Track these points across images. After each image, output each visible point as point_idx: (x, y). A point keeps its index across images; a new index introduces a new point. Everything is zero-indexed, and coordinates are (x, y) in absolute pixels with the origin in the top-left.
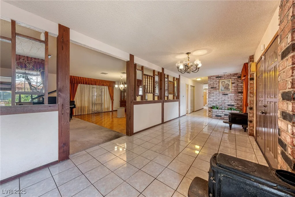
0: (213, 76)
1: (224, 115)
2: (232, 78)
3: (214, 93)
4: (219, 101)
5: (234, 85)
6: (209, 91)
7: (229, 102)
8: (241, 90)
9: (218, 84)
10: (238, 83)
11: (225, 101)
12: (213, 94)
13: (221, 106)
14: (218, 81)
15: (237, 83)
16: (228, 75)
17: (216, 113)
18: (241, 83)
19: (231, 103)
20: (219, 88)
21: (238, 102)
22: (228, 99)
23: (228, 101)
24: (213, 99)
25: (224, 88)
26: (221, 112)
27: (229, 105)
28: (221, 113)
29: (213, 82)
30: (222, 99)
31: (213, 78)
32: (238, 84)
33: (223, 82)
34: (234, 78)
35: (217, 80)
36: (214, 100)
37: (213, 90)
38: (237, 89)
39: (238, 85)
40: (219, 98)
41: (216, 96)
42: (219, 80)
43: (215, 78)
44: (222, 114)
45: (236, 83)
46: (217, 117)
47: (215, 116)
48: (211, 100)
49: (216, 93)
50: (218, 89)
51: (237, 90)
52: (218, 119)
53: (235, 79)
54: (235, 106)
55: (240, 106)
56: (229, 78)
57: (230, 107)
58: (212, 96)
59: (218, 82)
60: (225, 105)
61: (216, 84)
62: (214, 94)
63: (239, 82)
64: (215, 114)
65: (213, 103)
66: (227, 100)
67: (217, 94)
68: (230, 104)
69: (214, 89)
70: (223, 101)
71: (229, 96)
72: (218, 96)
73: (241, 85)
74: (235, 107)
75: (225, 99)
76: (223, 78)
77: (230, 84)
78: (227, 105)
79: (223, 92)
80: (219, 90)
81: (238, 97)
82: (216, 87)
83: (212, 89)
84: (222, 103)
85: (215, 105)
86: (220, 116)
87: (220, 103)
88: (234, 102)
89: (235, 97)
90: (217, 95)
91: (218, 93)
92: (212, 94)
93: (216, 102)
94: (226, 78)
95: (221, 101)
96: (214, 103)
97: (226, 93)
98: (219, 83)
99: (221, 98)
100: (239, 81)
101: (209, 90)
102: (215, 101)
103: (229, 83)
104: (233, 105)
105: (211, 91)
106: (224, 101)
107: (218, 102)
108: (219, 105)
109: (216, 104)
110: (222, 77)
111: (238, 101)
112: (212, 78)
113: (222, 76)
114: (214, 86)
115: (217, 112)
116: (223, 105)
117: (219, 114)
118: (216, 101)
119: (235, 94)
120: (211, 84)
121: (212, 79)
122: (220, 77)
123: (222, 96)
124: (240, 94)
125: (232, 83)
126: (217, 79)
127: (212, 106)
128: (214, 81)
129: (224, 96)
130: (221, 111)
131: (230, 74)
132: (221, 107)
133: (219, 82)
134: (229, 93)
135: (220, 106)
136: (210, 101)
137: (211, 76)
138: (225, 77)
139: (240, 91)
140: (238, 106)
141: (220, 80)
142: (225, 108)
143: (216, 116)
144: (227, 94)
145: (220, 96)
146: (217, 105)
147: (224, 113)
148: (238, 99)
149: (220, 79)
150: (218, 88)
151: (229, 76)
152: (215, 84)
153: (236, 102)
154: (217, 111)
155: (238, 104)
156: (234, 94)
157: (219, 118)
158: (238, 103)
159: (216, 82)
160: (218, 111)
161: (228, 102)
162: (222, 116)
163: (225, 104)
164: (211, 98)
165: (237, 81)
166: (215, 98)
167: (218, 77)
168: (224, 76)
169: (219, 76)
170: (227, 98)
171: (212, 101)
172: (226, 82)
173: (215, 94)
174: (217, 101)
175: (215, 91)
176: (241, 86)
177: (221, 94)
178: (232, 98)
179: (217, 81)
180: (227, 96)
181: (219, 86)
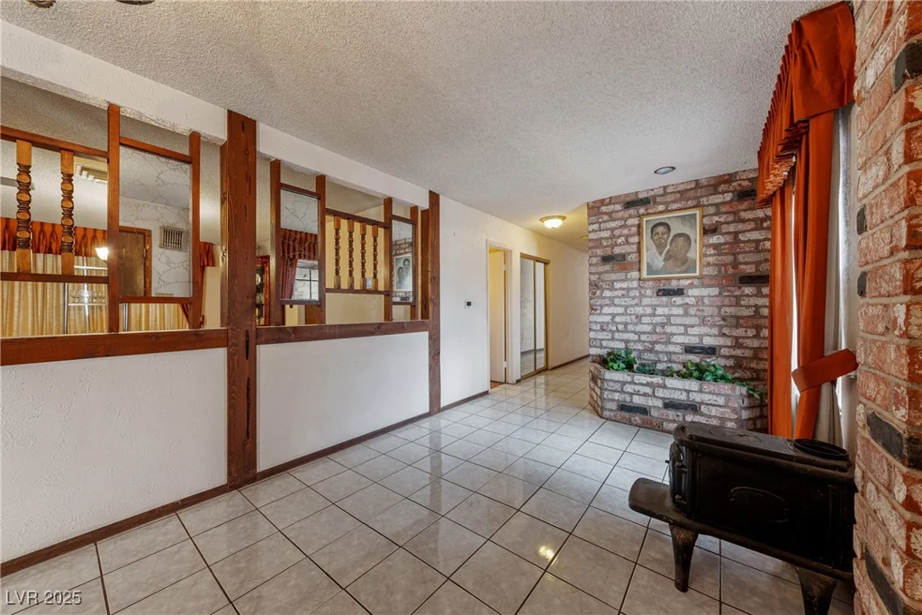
0: (611, 201)
1: (660, 404)
2: (704, 201)
3: (617, 285)
4: (639, 328)
5: (714, 239)
6: (594, 278)
7: (690, 331)
8: (758, 264)
9: (636, 239)
10: (741, 227)
11: (669, 329)
12: (612, 289)
13: (651, 351)
14: (635, 221)
15: (732, 228)
16: (682, 188)
17: (622, 391)
18: (752, 225)
19: (701, 337)
20: (640, 262)
21: (740, 332)
22: (686, 314)
23: (686, 327)
24: (614, 316)
25: (665, 260)
26: (648, 390)
27: (689, 350)
28: (645, 395)
29: (612, 230)
30: (654, 315)
31: (611, 208)
32: (736, 234)
33: (661, 229)
34: (718, 199)
35: (630, 217)
36: (618, 319)
37: (613, 271)
38: (730, 258)
39: (736, 241)
40: (639, 310)
41: (622, 301)
42: (640, 216)
43: (618, 207)
44: (650, 402)
45: (725, 228)
46: (627, 415)
47: (613, 406)
48: (601, 319)
49: (624, 285)
50: (636, 267)
51: (735, 264)
52: (630, 423)
53: (723, 209)
54: (724, 351)
55: (748, 353)
56: (690, 203)
57: (695, 358)
58: (607, 301)
59: (634, 229)
60: (671, 348)
61: (627, 237)
62: (616, 293)
63: (743, 221)
64: (617, 396)
65: (613, 339)
66: (679, 321)
67: (628, 289)
68: (694, 341)
69: (616, 267)
70: (659, 329)
71: (691, 301)
72: (636, 301)
73: (756, 235)
74: (722, 362)
75: (668, 317)
76: (661, 208)
77: (696, 234)
78: (678, 349)
79: (659, 280)
80: (640, 270)
81: (738, 304)
82: (623, 256)
83: (607, 267)
84: (654, 338)
85: (622, 345)
86: (643, 411)
87: (643, 338)
88: (715, 331)
89: (719, 308)
90: (632, 294)
91: (635, 284)
92: (607, 293)
93: (626, 331)
94: (675, 206)
95: (648, 328)
96: (617, 335)
97: (674, 285)
98: (639, 233)
99: (649, 311)
100: (744, 215)
101: (593, 270)
102: (621, 327)
103: (687, 230)
104: (712, 351)
105: (600, 274)
106: (663, 324)
107: (635, 333)
108: (640, 347)
109: (627, 342)
110: (655, 202)
111: (738, 326)
112: (604, 209)
113: (655, 197)
114: (617, 250)
115: (629, 388)
116: (658, 347)
117: (637, 400)
118: (626, 324)
119: (722, 287)
120: (601, 238)
121: (606, 218)
122: (645, 202)
123: (655, 301)
124: (748, 290)
125: (707, 231)
126: (632, 211)
127: (604, 352)
128: (613, 224)
129: (664, 299)
130: (648, 385)
131: (697, 181)
132: (653, 357)
133: (639, 226)
134: (692, 286)
135: (645, 350)
136: (598, 327)
137: (602, 202)
138: (669, 198)
139: (750, 269)
140: (738, 352)
141: (645, 219)
142: (670, 361)
143: (623, 407)
144: (679, 292)
145: (646, 301)
146: (632, 346)
147: (660, 393)
148: (738, 318)
149: (642, 211)
150: (633, 257)
151: (692, 194)
152: (619, 241)
153: (726, 331)
154: (624, 383)
155: (737, 344)
156: (715, 291)
157: (637, 418)
158: (737, 338)
159: (625, 231)
160: (632, 383)
161: (686, 333)
162: (654, 413)
163: (668, 342)
164: (601, 314)
165: (731, 218)
166: (621, 310)
167: (632, 203)
168: (665, 194)
169: (641, 196)
170: (681, 311)
171: (608, 323)
172: (677, 228)
173: (620, 293)
174: (630, 327)
175: (621, 275)
176: (757, 242)
177: (649, 292)
178: (708, 311)
179: (630, 222)
180: (678, 300)
181: (639, 251)
